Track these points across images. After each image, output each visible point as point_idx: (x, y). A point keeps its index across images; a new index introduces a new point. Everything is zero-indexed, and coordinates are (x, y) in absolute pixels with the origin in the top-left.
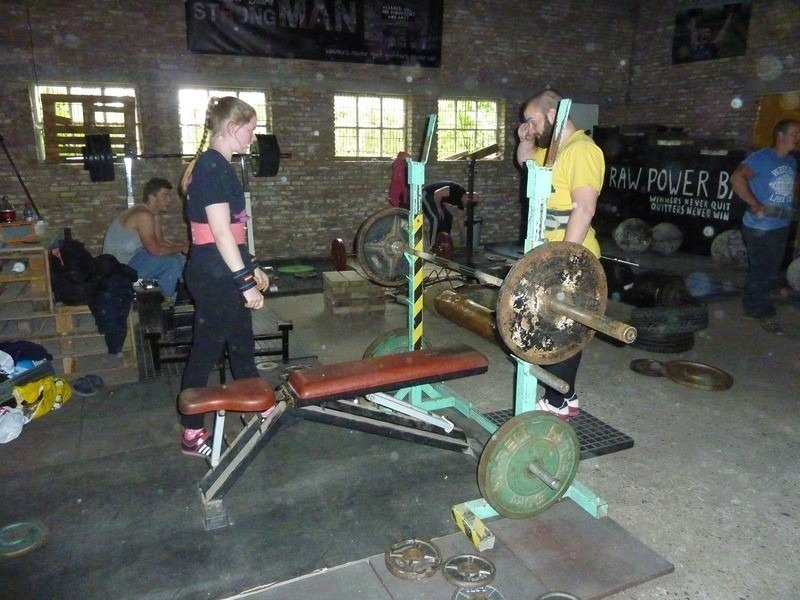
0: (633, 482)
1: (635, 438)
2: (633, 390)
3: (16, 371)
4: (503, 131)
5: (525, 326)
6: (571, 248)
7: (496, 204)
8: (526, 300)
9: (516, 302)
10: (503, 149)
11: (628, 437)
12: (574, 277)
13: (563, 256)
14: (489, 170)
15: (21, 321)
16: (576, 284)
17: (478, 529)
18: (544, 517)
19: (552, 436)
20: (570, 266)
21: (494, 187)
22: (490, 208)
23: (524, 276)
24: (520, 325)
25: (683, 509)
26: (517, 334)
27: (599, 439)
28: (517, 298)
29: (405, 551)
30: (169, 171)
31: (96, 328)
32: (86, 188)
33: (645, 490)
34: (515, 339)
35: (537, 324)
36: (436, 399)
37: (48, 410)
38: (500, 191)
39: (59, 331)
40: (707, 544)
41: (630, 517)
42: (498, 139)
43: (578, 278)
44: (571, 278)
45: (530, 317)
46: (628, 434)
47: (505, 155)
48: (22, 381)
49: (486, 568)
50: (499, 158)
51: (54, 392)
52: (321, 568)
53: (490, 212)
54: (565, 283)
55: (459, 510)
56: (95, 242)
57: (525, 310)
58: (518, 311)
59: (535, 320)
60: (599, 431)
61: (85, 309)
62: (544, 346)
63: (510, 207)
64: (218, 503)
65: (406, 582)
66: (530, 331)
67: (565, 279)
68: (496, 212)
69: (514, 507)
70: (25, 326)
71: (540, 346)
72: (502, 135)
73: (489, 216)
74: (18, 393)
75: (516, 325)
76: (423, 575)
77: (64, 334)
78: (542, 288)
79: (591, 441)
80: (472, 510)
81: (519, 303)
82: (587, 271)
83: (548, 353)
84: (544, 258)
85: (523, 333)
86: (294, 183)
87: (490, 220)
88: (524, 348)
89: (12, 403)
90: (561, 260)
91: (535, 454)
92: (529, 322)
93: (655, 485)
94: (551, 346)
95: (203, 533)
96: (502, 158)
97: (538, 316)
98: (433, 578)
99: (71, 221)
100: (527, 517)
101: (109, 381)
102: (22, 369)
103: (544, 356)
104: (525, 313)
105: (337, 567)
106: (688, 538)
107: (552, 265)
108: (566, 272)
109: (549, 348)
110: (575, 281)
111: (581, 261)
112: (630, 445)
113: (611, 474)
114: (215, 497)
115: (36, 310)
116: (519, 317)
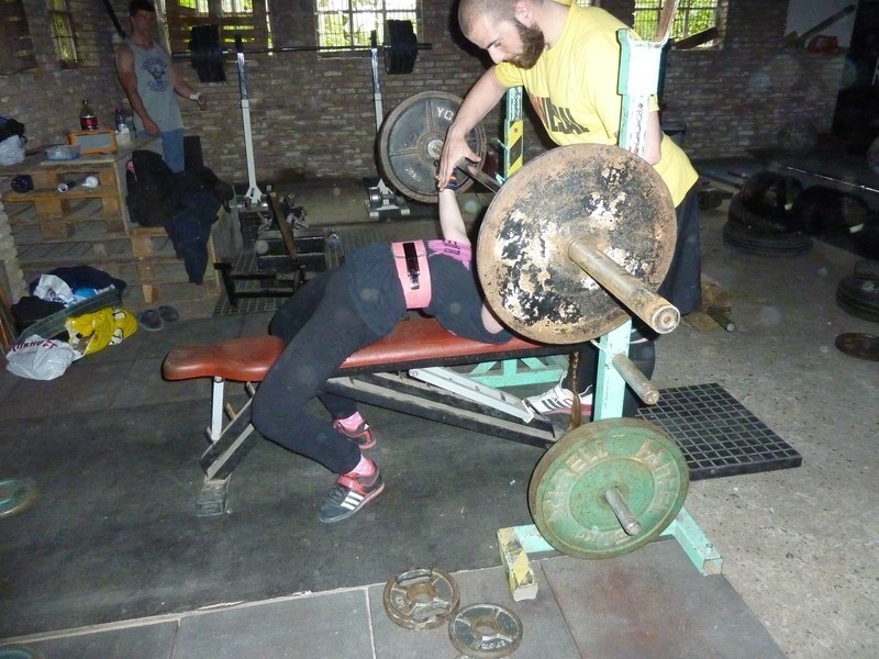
0: (783, 522)
1: (804, 455)
2: (830, 378)
3: (75, 300)
4: (726, 10)
5: (526, 285)
6: (604, 155)
7: (708, 108)
8: (524, 245)
9: (506, 250)
10: (724, 34)
11: (793, 452)
12: (613, 204)
13: (589, 169)
14: (701, 63)
15: (96, 242)
16: (617, 215)
17: (520, 568)
18: (625, 561)
19: (644, 455)
20: (603, 184)
21: (707, 86)
22: (698, 113)
23: (516, 206)
24: (516, 285)
25: (848, 577)
26: (513, 300)
27: (749, 451)
28: (507, 243)
29: (413, 585)
30: (303, 69)
31: (174, 252)
32: (214, 91)
33: (797, 538)
34: (510, 307)
35: (548, 282)
36: (536, 371)
37: (103, 345)
38: (714, 91)
39: (135, 255)
40: (869, 641)
41: (756, 578)
42: (718, 21)
43: (619, 205)
44: (606, 206)
45: (534, 272)
46: (796, 447)
47: (725, 42)
48: (78, 311)
49: (509, 632)
50: (716, 47)
51: (114, 327)
52: (303, 590)
53: (699, 119)
54: (595, 214)
55: (505, 536)
56: (226, 151)
57: (523, 262)
58: (511, 263)
59: (543, 277)
60: (754, 437)
61: (161, 231)
62: (563, 315)
63: (728, 112)
64: (220, 483)
65: (400, 629)
66: (537, 293)
67: (594, 208)
68: (707, 118)
69: (582, 544)
70: (100, 249)
71: (555, 316)
72: (724, 15)
73: (696, 124)
74: (72, 325)
75: (511, 286)
76: (423, 625)
77: (141, 258)
78: (552, 225)
79: (736, 452)
80: (521, 539)
81: (511, 251)
82: (635, 192)
83: (570, 327)
84: (553, 174)
85: (524, 298)
86: (447, 82)
87: (696, 129)
88: (527, 321)
89: (64, 337)
90: (586, 175)
91: (615, 477)
92: (534, 278)
93: (815, 531)
94: (574, 315)
95: (192, 521)
96: (721, 47)
97: (549, 270)
98: (437, 630)
99: (199, 128)
100: (600, 557)
101: (185, 315)
102: (80, 298)
103: (563, 331)
104: (525, 267)
105: (324, 592)
106: (840, 625)
107: (570, 184)
108: (596, 196)
109: (573, 319)
110: (614, 210)
111: (624, 175)
112: (797, 463)
113: (753, 506)
114: (216, 476)
115: (109, 231)
116: (514, 273)
